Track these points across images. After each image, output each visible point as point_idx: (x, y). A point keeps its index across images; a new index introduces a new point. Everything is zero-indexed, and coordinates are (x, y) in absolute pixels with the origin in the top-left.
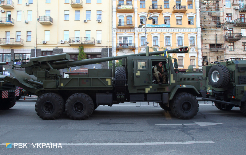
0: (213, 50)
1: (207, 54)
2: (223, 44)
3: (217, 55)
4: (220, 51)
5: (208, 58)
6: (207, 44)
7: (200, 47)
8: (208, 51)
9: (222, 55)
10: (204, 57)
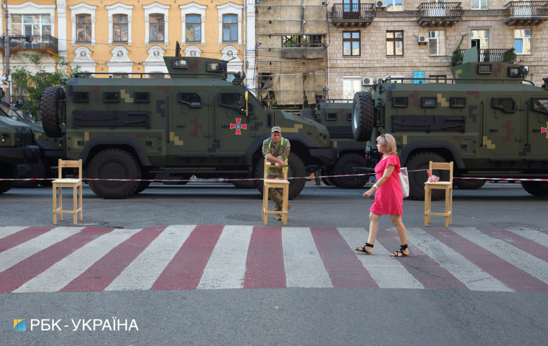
0: (289, 55)
1: (272, 65)
2: (324, 36)
3: (303, 69)
4: (311, 57)
5: (275, 80)
6: (275, 37)
7: (251, 45)
8: (276, 57)
9: (320, 69)
10: (263, 74)
